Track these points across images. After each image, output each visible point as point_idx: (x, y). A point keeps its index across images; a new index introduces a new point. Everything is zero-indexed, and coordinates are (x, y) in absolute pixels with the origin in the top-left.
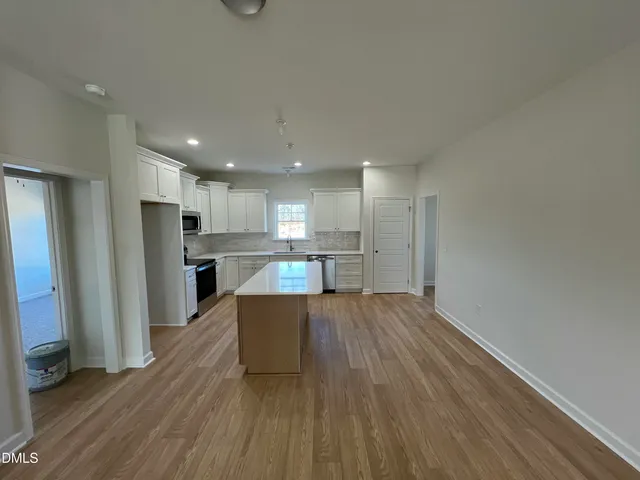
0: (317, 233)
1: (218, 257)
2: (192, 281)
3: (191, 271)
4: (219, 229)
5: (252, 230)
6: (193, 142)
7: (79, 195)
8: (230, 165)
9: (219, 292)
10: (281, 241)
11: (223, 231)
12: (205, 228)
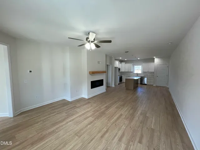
0: (144, 72)
1: (123, 76)
2: (119, 78)
3: (119, 77)
4: (123, 71)
5: (129, 71)
6: (121, 58)
7: (109, 66)
8: (126, 60)
9: (123, 82)
10: (135, 74)
11: (124, 71)
12: (121, 71)
